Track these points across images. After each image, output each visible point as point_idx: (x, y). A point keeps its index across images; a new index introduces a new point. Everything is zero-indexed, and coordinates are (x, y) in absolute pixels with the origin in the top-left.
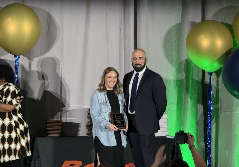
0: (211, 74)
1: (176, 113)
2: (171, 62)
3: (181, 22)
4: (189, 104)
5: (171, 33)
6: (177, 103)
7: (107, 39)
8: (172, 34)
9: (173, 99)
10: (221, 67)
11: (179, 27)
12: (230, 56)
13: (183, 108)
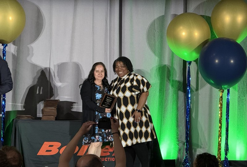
0: (190, 63)
1: (158, 99)
2: (154, 52)
3: (164, 14)
4: (170, 91)
5: (154, 24)
6: (160, 90)
7: (93, 30)
8: (156, 26)
9: (156, 86)
10: (198, 59)
11: (162, 19)
12: (207, 45)
13: (165, 94)
